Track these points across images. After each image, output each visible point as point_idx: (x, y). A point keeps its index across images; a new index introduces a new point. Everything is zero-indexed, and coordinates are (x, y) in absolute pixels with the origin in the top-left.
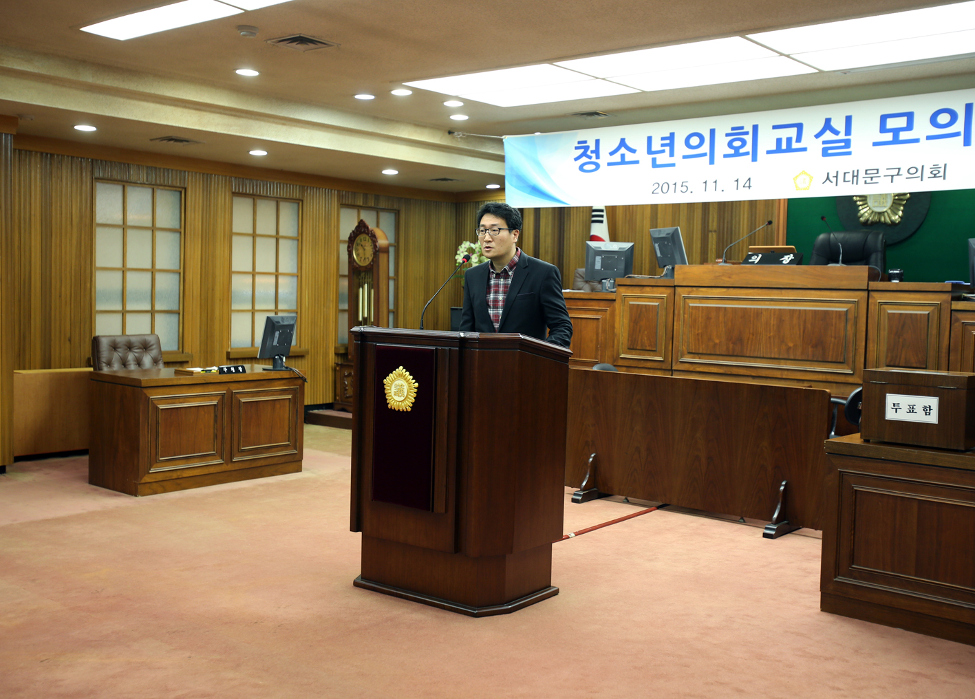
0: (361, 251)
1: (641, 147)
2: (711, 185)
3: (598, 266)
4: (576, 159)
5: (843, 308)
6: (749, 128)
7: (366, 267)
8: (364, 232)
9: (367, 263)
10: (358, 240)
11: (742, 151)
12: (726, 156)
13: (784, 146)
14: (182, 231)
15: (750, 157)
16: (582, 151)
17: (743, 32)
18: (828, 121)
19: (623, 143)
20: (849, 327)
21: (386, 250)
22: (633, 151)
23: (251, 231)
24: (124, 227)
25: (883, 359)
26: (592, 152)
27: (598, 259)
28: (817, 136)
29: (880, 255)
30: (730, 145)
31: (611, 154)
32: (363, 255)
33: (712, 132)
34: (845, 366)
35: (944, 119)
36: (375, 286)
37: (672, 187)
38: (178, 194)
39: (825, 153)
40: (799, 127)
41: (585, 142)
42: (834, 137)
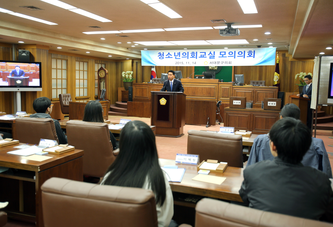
0: (101, 74)
1: (173, 54)
2: (188, 63)
3: (164, 78)
4: (158, 56)
5: (214, 87)
6: (195, 52)
7: (103, 78)
8: (102, 70)
9: (103, 77)
10: (100, 71)
11: (194, 57)
12: (191, 57)
13: (202, 56)
14: (67, 70)
15: (195, 58)
16: (160, 54)
17: (205, 40)
18: (210, 52)
19: (169, 53)
20: (215, 90)
21: (108, 74)
22: (171, 55)
23: (79, 69)
24: (57, 69)
25: (221, 96)
26: (162, 55)
27: (164, 77)
28: (209, 55)
29: (215, 76)
30: (192, 55)
31: (166, 55)
32: (102, 75)
33: (188, 53)
34: (214, 97)
35: (231, 53)
36: (106, 82)
37: (180, 63)
38: (66, 61)
39: (210, 58)
40: (205, 53)
41: (161, 53)
42: (211, 55)
